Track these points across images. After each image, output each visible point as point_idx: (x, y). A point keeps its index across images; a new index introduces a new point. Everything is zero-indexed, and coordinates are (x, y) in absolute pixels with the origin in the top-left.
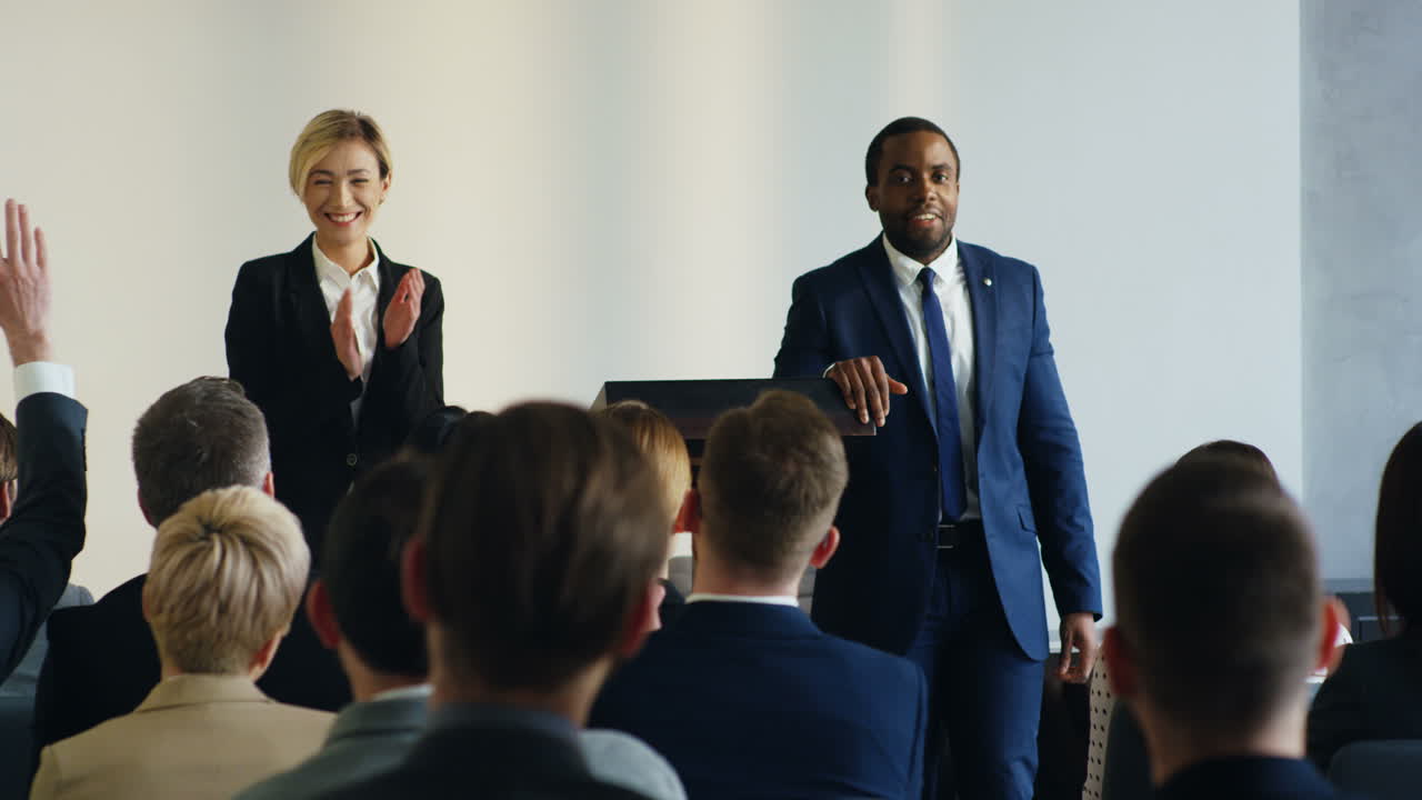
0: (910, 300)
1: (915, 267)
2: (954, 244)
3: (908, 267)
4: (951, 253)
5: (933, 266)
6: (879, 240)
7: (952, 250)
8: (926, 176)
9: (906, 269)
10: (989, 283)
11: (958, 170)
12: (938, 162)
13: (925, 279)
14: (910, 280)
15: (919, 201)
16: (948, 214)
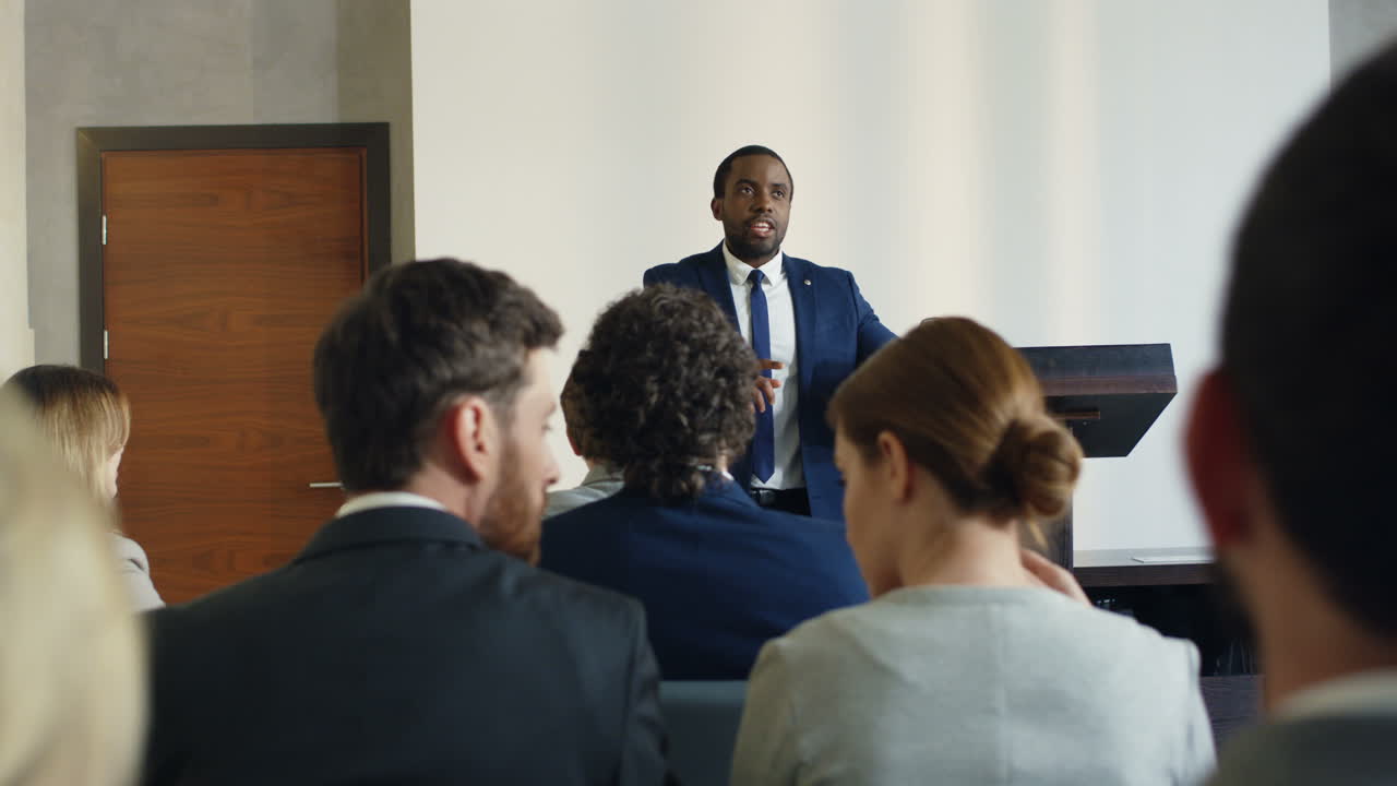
0: (740, 295)
1: (747, 268)
2: (779, 256)
3: (740, 269)
4: (777, 260)
5: (762, 268)
6: (720, 247)
7: (778, 259)
8: (766, 191)
9: (738, 271)
10: (809, 283)
11: (792, 194)
12: (777, 181)
13: (756, 279)
14: (742, 279)
15: (759, 211)
16: (779, 230)
